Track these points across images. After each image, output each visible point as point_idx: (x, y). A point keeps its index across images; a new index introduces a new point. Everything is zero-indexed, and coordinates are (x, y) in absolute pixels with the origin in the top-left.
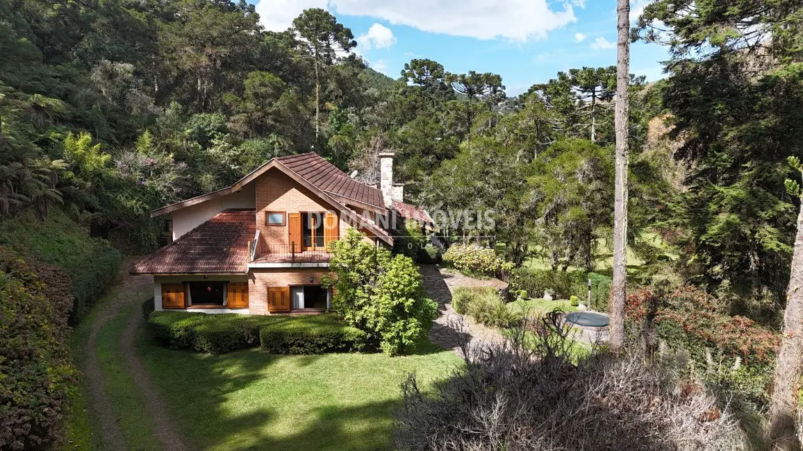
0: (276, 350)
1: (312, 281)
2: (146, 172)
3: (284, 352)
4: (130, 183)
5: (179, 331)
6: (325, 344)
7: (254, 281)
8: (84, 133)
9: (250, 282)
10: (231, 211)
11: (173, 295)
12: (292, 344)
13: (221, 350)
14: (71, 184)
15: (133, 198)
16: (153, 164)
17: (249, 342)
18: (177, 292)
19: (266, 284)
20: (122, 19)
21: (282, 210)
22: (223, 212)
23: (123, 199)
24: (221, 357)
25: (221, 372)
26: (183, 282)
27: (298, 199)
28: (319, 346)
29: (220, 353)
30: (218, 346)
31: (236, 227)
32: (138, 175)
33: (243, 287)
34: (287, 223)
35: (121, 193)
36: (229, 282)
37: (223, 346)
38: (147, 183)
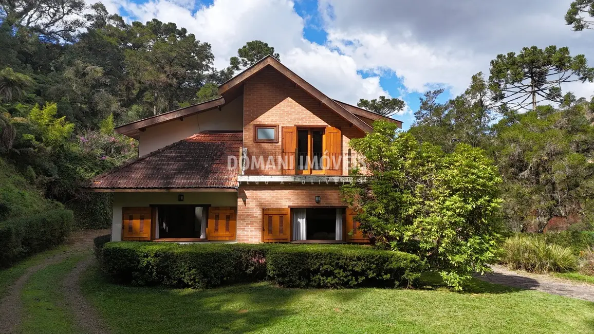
0: (291, 281)
1: (318, 202)
2: (107, 149)
3: (304, 283)
4: (91, 157)
5: (147, 257)
6: (363, 273)
7: (245, 202)
8: (50, 103)
9: (240, 202)
10: (211, 132)
11: (136, 223)
12: (316, 272)
13: (209, 282)
14: (30, 146)
15: (92, 171)
16: (114, 142)
17: (248, 271)
18: (142, 218)
19: (260, 205)
20: (96, 41)
21: (274, 123)
22: (201, 133)
23: (82, 170)
24: (209, 291)
25: (217, 308)
26: (150, 205)
27: (293, 110)
28: (355, 274)
29: (207, 287)
30: (205, 276)
31: (218, 146)
32: (99, 152)
33: (228, 212)
34: (280, 140)
35: (81, 165)
36: (210, 205)
37: (213, 276)
38: (108, 158)
